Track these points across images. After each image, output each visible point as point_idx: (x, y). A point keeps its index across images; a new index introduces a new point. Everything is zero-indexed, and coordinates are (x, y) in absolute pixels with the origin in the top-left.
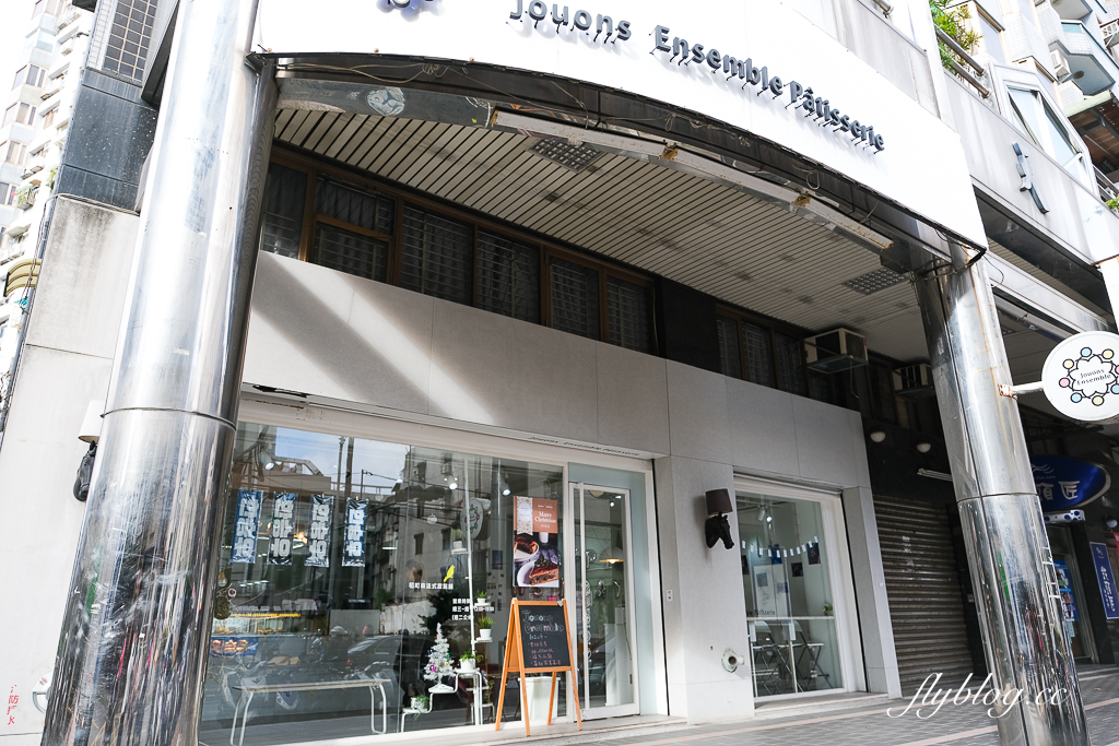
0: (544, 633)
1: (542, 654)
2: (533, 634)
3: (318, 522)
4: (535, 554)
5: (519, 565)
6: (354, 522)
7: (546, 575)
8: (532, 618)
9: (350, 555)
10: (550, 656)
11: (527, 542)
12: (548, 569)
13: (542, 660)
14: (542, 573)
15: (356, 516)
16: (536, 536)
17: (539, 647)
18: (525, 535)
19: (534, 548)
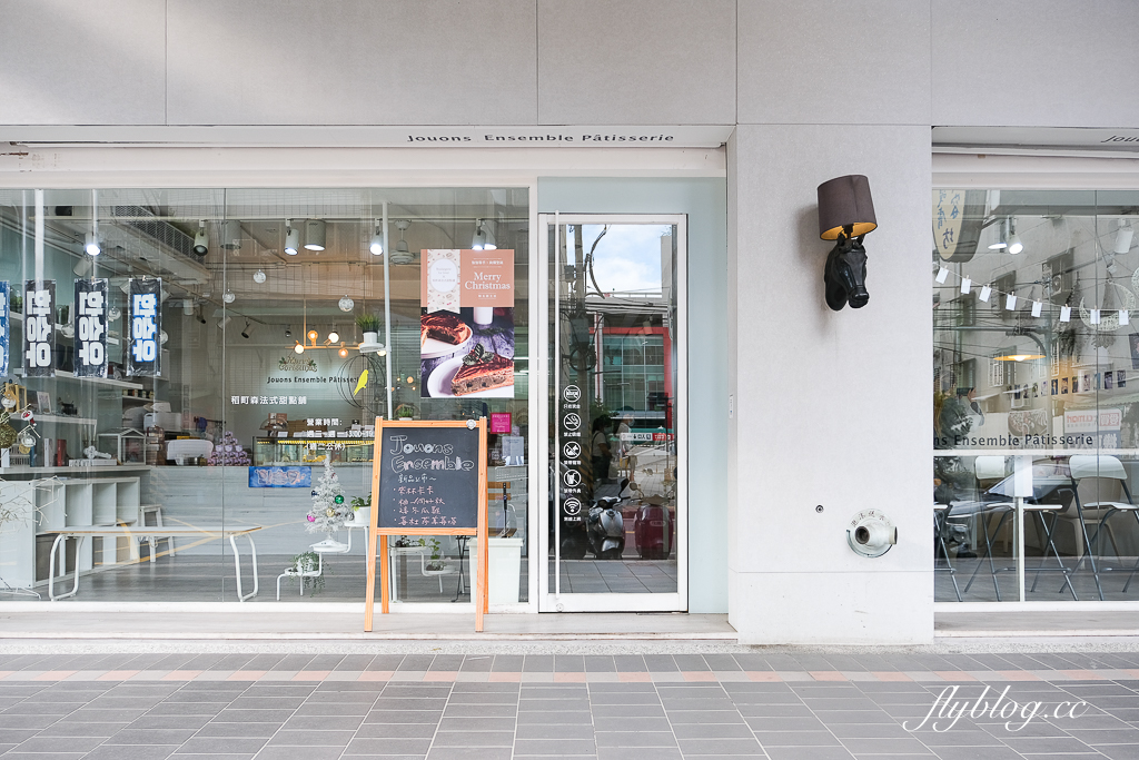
0: (430, 473)
1: (420, 506)
2: (406, 473)
3: (87, 316)
4: (463, 344)
5: (430, 364)
6: (142, 312)
7: (488, 379)
8: (409, 449)
9: (138, 359)
10: (435, 510)
11: (445, 325)
12: (492, 368)
13: (419, 516)
14: (479, 375)
15: (144, 305)
16: (467, 315)
17: (417, 495)
18: (443, 313)
19: (463, 335)
